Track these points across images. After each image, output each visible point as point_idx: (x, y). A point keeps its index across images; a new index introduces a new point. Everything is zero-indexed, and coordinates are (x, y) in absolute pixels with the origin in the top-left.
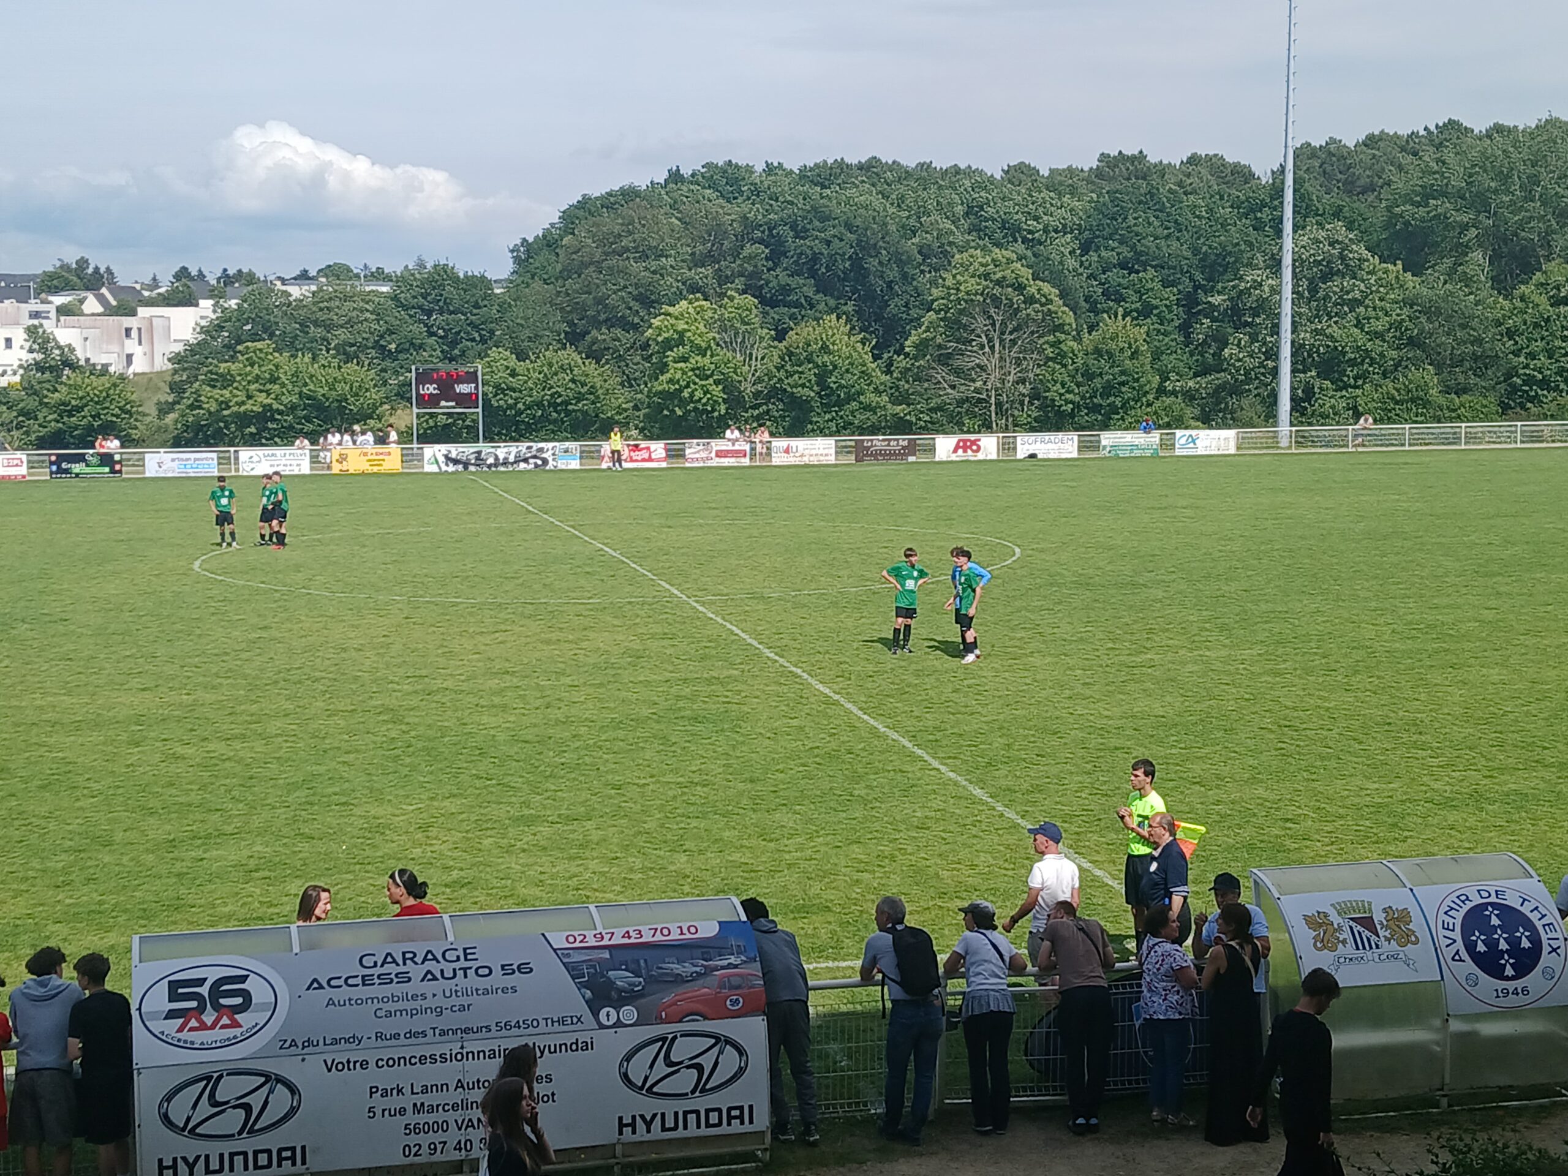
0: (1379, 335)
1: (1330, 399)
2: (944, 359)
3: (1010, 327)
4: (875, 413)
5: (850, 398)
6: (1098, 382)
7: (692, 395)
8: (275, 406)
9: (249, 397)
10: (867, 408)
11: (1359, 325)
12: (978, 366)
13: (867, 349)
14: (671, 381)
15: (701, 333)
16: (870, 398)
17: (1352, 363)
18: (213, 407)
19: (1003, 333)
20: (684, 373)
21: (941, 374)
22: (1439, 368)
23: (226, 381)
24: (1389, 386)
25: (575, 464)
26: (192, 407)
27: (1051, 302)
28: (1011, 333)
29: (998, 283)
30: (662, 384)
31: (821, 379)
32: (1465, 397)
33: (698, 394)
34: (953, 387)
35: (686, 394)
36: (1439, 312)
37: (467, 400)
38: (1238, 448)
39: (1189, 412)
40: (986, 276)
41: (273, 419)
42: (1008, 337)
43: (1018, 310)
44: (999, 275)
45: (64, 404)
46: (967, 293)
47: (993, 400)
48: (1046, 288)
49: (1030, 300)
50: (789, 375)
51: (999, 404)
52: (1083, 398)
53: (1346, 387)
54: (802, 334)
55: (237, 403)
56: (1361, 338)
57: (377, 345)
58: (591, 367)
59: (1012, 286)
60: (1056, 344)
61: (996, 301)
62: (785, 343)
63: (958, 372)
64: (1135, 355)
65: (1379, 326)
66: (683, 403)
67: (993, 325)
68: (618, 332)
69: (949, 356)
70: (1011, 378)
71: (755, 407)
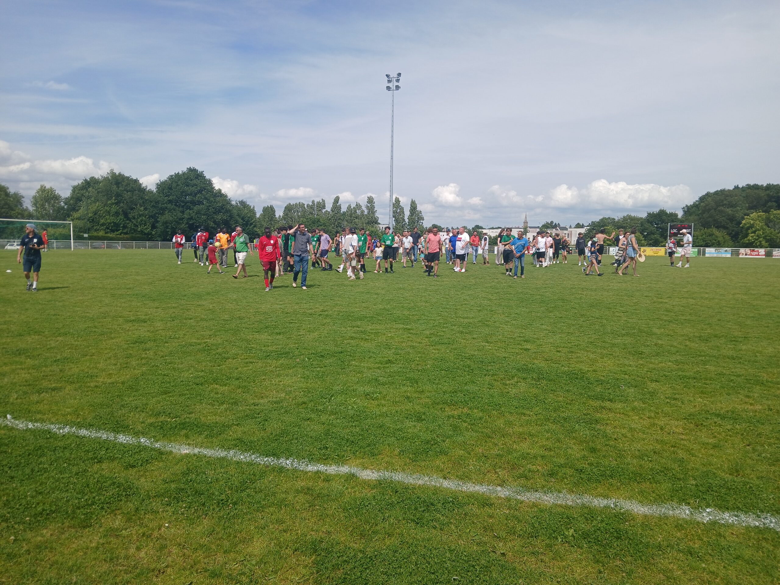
25: (728, 255)
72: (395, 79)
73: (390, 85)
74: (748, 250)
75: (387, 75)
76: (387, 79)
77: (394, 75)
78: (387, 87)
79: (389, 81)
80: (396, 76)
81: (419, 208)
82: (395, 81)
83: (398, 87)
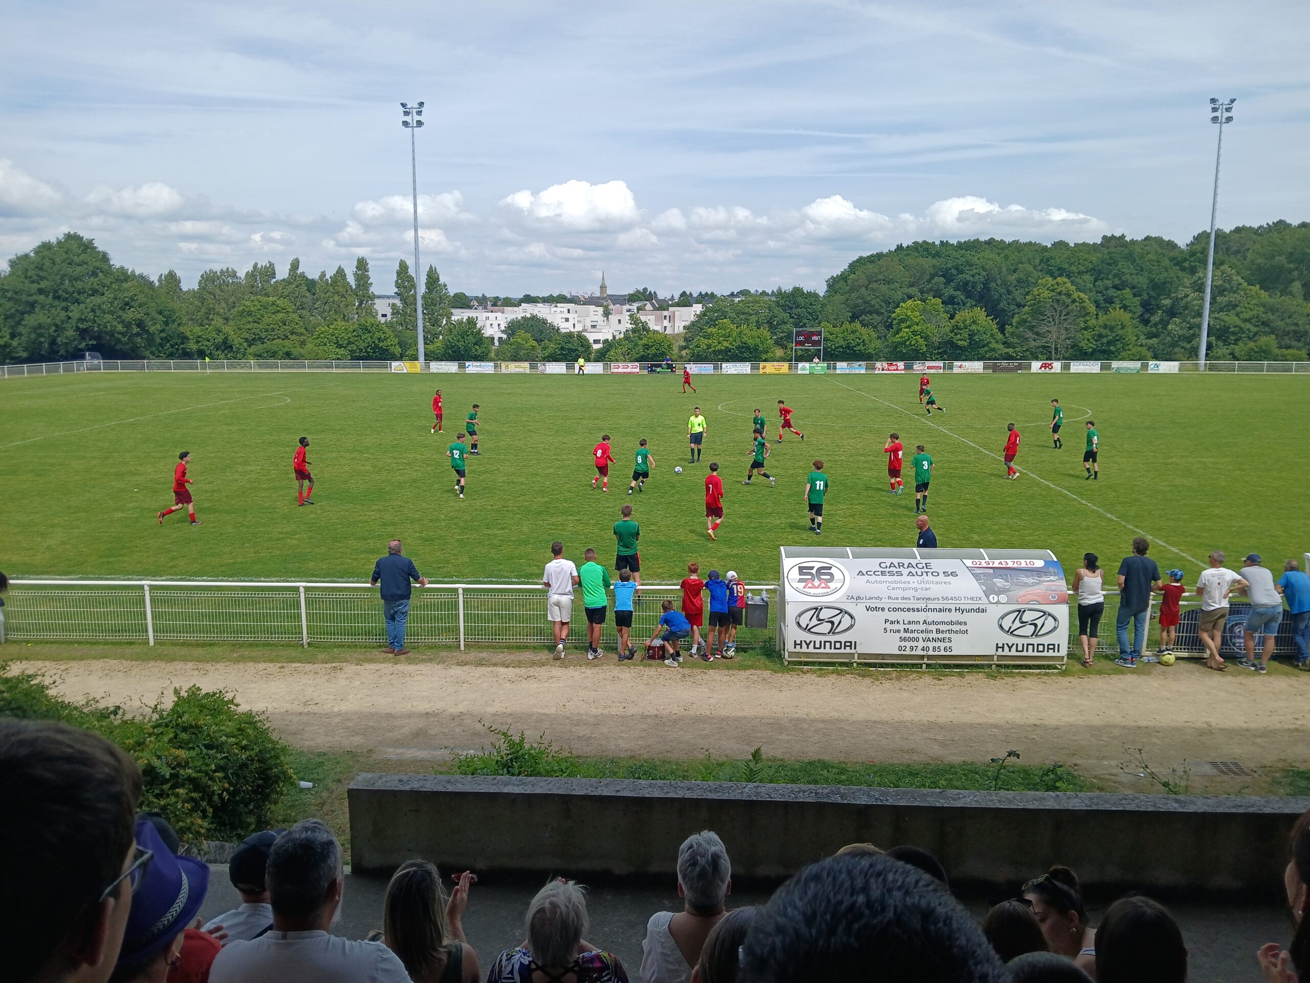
0: (1245, 320)
1: (1223, 350)
2: (1031, 328)
3: (1064, 313)
4: (996, 352)
5: (983, 346)
6: (1105, 340)
7: (910, 343)
8: (731, 346)
9: (719, 343)
10: (994, 350)
11: (1237, 315)
12: (1048, 331)
13: (994, 322)
14: (902, 337)
15: (916, 316)
16: (993, 345)
17: (1234, 333)
18: (705, 347)
19: (1060, 316)
20: (907, 333)
21: (1029, 334)
22: (1277, 335)
23: (708, 336)
24: (1252, 344)
25: (863, 371)
26: (697, 347)
27: (1083, 302)
28: (1065, 316)
29: (1060, 293)
30: (897, 339)
31: (971, 335)
32: (1290, 351)
33: (913, 343)
34: (1035, 340)
35: (908, 343)
36: (1278, 310)
37: (818, 343)
38: (1179, 371)
39: (1149, 354)
40: (1053, 290)
41: (730, 351)
42: (1062, 318)
43: (1068, 306)
44: (1059, 290)
45: (646, 345)
46: (1044, 298)
47: (1053, 347)
48: (1082, 295)
49: (1074, 301)
50: (956, 334)
51: (1056, 349)
52: (1097, 346)
53: (1230, 344)
54: (964, 315)
55: (715, 346)
56: (1239, 322)
57: (768, 322)
58: (864, 330)
59: (1065, 294)
60: (1085, 322)
61: (1058, 301)
62: (954, 320)
63: (1037, 334)
64: (1123, 327)
65: (1246, 316)
66: (906, 346)
67: (1056, 312)
68: (875, 316)
69: (1033, 326)
70: (1063, 337)
71: (939, 348)
72: (415, 110)
73: (408, 119)
74: (885, 365)
75: (402, 104)
76: (402, 109)
77: (412, 104)
78: (403, 122)
79: (406, 113)
80: (416, 106)
81: (443, 280)
82: (415, 114)
83: (420, 123)
